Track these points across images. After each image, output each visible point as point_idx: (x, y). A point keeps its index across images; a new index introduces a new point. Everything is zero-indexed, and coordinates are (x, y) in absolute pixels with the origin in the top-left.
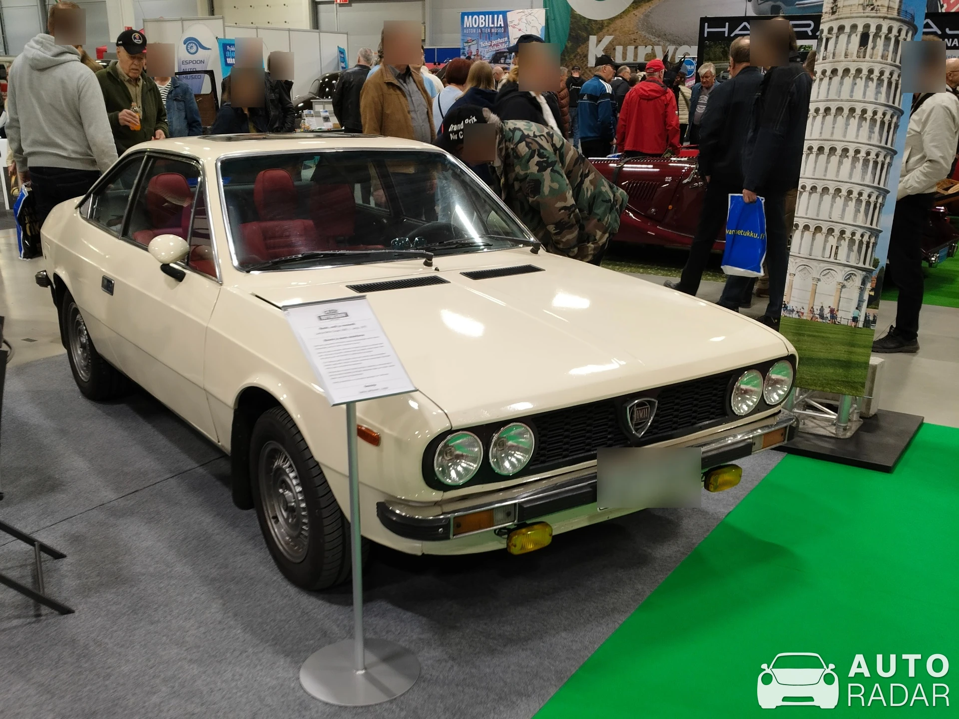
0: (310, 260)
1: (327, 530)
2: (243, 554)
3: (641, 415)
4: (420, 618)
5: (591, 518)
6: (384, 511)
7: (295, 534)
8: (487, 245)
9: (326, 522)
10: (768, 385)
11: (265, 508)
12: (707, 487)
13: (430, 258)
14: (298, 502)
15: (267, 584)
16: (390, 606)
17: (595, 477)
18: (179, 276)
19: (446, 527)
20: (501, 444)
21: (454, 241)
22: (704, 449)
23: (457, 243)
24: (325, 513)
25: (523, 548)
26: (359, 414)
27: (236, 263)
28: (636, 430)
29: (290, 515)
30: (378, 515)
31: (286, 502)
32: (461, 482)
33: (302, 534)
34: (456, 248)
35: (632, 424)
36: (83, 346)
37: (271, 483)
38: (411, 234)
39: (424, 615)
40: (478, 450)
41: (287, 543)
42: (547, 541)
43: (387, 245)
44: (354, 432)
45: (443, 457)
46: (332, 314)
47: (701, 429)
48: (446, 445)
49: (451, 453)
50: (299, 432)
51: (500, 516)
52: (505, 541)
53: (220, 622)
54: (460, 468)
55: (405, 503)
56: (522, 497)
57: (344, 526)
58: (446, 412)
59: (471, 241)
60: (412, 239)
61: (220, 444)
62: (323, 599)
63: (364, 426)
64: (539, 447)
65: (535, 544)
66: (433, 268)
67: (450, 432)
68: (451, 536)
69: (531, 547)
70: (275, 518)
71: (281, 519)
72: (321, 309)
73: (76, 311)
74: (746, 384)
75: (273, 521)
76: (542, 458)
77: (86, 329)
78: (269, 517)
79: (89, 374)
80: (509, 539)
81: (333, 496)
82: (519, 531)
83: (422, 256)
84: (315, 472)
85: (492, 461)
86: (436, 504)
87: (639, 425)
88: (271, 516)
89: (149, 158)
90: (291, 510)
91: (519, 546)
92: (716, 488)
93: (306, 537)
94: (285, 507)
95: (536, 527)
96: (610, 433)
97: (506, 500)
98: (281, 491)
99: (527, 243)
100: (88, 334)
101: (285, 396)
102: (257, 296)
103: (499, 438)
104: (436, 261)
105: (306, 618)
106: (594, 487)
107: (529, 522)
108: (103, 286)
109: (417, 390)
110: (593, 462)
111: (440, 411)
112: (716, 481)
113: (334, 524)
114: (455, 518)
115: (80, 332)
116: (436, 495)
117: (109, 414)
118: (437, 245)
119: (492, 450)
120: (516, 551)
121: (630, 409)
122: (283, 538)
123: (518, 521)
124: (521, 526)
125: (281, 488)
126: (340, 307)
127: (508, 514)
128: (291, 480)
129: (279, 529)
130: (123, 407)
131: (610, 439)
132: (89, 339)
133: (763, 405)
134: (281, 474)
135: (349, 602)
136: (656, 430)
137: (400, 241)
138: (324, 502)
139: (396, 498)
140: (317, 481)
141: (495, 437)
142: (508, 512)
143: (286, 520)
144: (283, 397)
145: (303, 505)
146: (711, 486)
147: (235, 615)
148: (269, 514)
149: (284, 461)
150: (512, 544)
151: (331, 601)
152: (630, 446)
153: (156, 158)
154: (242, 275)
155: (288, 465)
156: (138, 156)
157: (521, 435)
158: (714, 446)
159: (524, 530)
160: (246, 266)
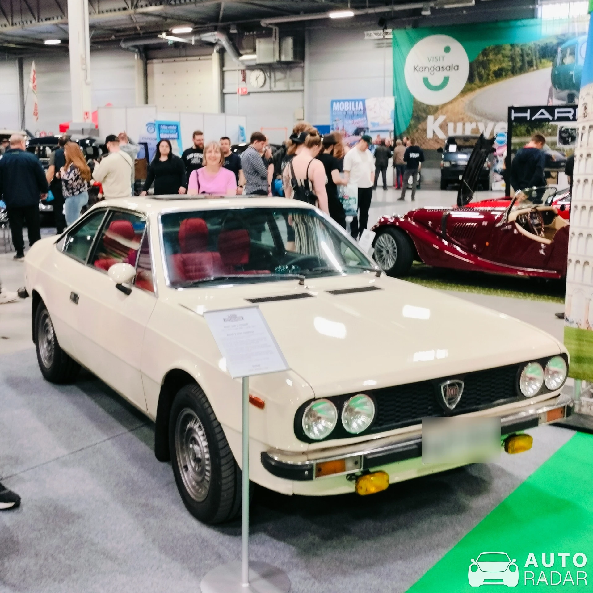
0: (219, 281)
1: (224, 474)
2: (159, 496)
3: (452, 393)
4: (291, 547)
5: (419, 471)
6: (266, 459)
7: (200, 479)
8: (345, 272)
9: (223, 468)
10: (548, 374)
11: (178, 460)
12: (507, 450)
13: (302, 280)
14: (203, 454)
15: (176, 519)
16: (268, 538)
17: (421, 438)
18: (127, 292)
19: (311, 470)
20: (350, 410)
21: (320, 268)
22: (503, 420)
23: (322, 270)
24: (223, 461)
25: (367, 490)
26: (250, 387)
27: (168, 283)
28: (450, 404)
29: (197, 464)
30: (262, 461)
31: (194, 454)
32: (321, 437)
33: (205, 479)
34: (322, 273)
35: (446, 399)
36: (49, 342)
37: (184, 440)
38: (290, 263)
39: (293, 545)
40: (334, 413)
41: (193, 487)
42: (385, 486)
43: (273, 271)
44: (247, 400)
45: (309, 418)
46: (233, 318)
47: (498, 405)
48: (311, 410)
49: (315, 416)
50: (207, 401)
51: (349, 464)
52: (354, 486)
53: (143, 545)
54: (320, 427)
55: (281, 452)
56: (366, 450)
57: (237, 472)
58: (311, 385)
59: (332, 269)
60: (290, 267)
61: (148, 412)
62: (218, 530)
63: (254, 396)
64: (378, 413)
65: (376, 488)
66: (305, 287)
67: (314, 399)
68: (314, 477)
69: (373, 490)
70: (186, 467)
71: (190, 468)
72: (226, 314)
73: (47, 316)
74: (532, 372)
75: (184, 470)
76: (380, 422)
77: (53, 329)
78: (181, 466)
79: (51, 362)
80: (357, 482)
81: (229, 448)
82: (364, 477)
83: (297, 278)
84: (217, 430)
85: (344, 422)
86: (304, 453)
87: (451, 400)
88: (182, 466)
89: (110, 211)
90: (198, 461)
91: (364, 488)
92: (514, 451)
93: (208, 481)
94: (194, 458)
95: (376, 474)
96: (430, 405)
97: (355, 452)
98: (191, 446)
99: (372, 270)
100: (54, 333)
101: (199, 374)
102: (182, 306)
103: (348, 406)
104: (307, 282)
105: (205, 544)
106: (419, 445)
107: (372, 470)
108: (71, 298)
109: (291, 369)
110: (419, 427)
111: (307, 385)
112: (513, 445)
113: (229, 470)
114: (317, 464)
115: (47, 332)
116: (303, 446)
117: (63, 392)
118: (308, 271)
119: (344, 414)
120: (362, 492)
121: (444, 388)
122: (191, 482)
123: (364, 468)
124: (366, 473)
125: (192, 443)
126: (239, 313)
127: (356, 463)
128: (199, 438)
129: (188, 475)
130: (74, 388)
131: (430, 410)
132: (55, 337)
133: (544, 389)
134: (192, 433)
135: (238, 533)
136: (464, 405)
137: (282, 268)
138: (222, 453)
139: (275, 449)
140: (219, 437)
141: (346, 404)
142: (356, 461)
143: (194, 469)
144: (197, 376)
145: (207, 456)
146: (510, 450)
147: (154, 540)
148: (181, 463)
149: (195, 423)
150: (359, 487)
151: (224, 532)
152: (446, 416)
153: (115, 212)
154: (173, 291)
155: (198, 425)
156: (101, 210)
157: (364, 404)
158: (511, 418)
159: (368, 476)
160: (174, 284)
